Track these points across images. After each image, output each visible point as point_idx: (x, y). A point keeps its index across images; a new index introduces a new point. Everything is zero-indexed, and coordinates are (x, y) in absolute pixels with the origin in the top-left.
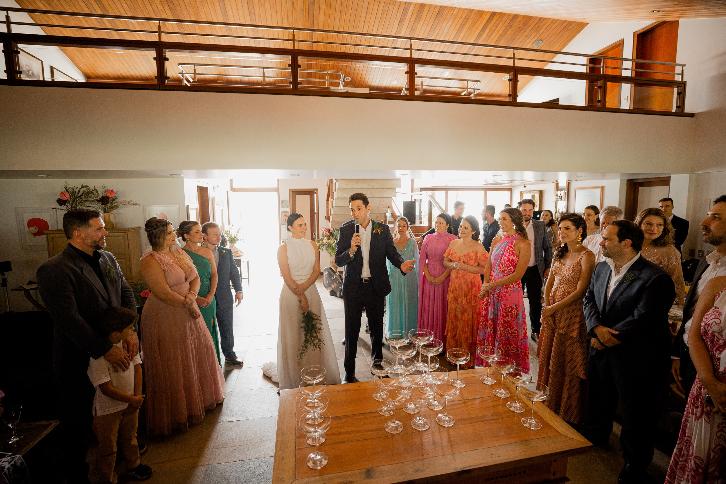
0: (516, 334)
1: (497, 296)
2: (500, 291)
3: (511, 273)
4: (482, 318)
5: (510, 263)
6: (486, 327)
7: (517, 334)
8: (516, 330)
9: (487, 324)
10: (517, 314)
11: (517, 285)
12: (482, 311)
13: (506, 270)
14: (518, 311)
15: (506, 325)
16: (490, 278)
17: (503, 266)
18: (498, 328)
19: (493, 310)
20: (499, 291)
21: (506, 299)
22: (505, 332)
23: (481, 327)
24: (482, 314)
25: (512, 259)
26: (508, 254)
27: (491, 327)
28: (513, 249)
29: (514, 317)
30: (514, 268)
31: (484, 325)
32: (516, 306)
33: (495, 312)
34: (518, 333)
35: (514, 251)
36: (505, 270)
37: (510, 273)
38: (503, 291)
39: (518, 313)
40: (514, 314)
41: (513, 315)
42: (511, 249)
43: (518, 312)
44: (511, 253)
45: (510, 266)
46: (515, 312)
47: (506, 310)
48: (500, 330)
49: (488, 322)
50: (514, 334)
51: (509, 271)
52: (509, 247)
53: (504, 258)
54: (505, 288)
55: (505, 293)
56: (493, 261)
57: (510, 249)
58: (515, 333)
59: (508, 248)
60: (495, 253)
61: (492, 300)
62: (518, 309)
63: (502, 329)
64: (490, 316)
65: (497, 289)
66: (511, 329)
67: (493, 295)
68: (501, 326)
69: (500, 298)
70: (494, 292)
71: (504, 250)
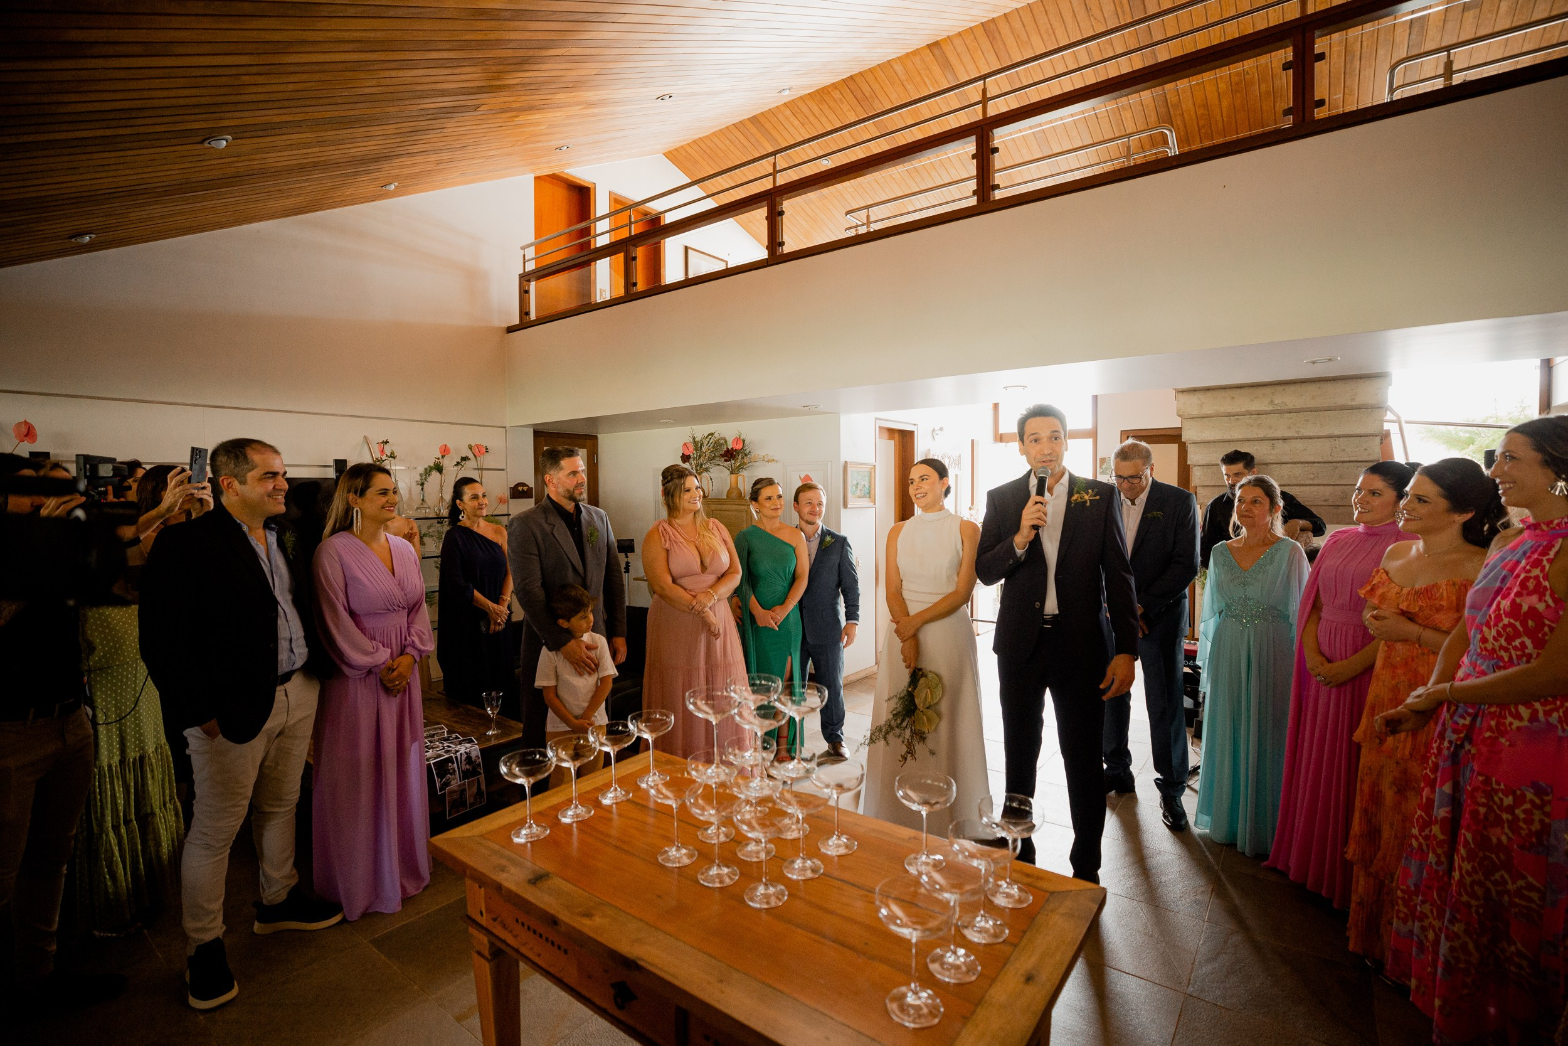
5: (1519, 623)
11: (1555, 715)
13: (1506, 649)
15: (1493, 856)
17: (1494, 632)
18: (1456, 856)
19: (1446, 787)
20: (1468, 722)
21: (1488, 754)
22: (1488, 883)
26: (1521, 590)
27: (1439, 851)
28: (1543, 570)
29: (1524, 832)
32: (1540, 793)
33: (1455, 798)
35: (1547, 579)
38: (1485, 724)
39: (1548, 825)
42: (1534, 573)
43: (1547, 820)
44: (1531, 584)
45: (1517, 635)
46: (1536, 818)
48: (1460, 868)
51: (1519, 652)
52: (1530, 566)
53: (1499, 604)
54: (1497, 715)
57: (1528, 573)
58: (1529, 900)
60: (1481, 585)
62: (1547, 809)
63: (1467, 866)
64: (1438, 809)
65: (1460, 711)
66: (1513, 880)
68: (1463, 852)
71: (1509, 575)
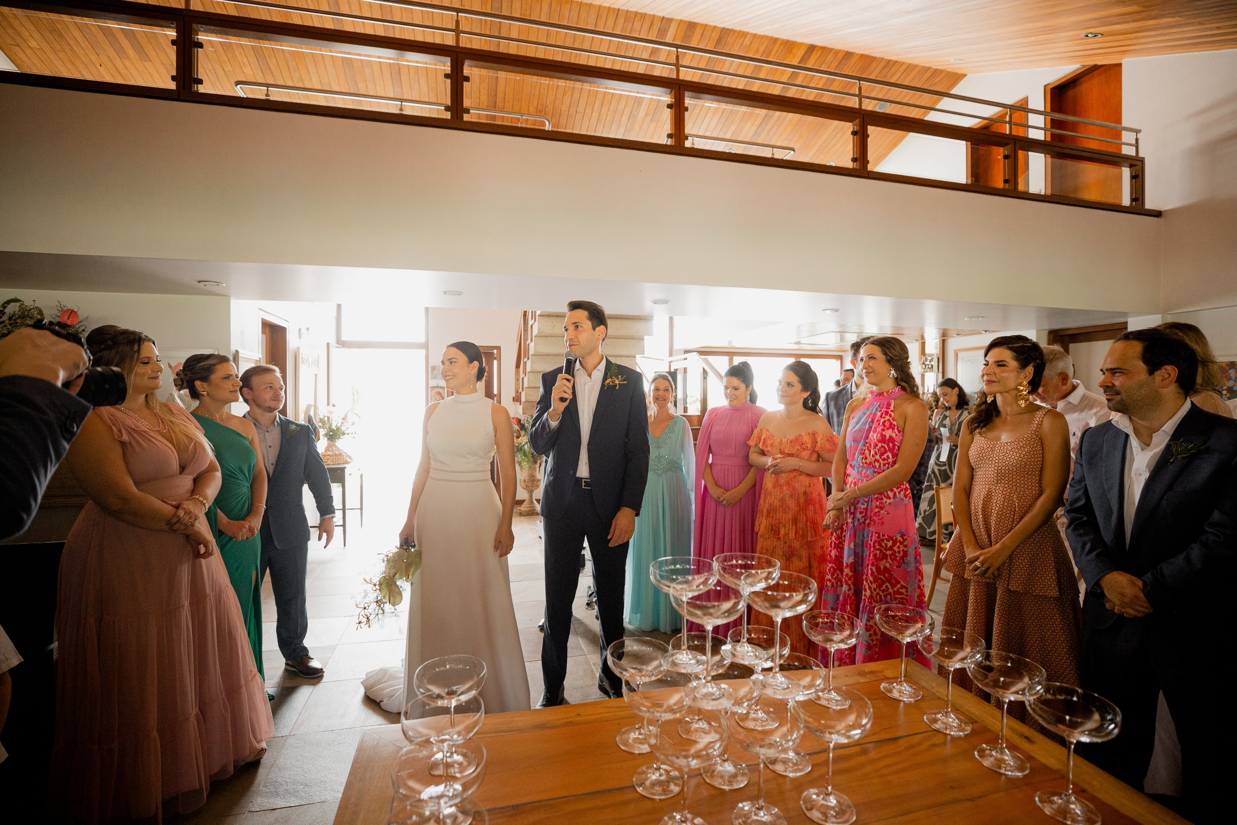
0: (904, 596)
1: (862, 517)
2: (867, 506)
3: (888, 468)
4: (830, 565)
5: (886, 446)
6: (839, 583)
7: (907, 595)
8: (902, 587)
9: (840, 576)
10: (905, 554)
11: (902, 493)
12: (831, 551)
13: (878, 461)
14: (905, 546)
15: (882, 577)
16: (844, 481)
17: (872, 452)
18: (865, 583)
19: (852, 546)
20: (865, 506)
21: (880, 522)
22: (880, 593)
23: (829, 584)
24: (831, 556)
25: (891, 437)
26: (882, 427)
27: (850, 582)
28: (890, 416)
29: (898, 558)
30: (895, 455)
31: (835, 579)
32: (902, 536)
33: (857, 551)
34: (909, 593)
35: (894, 420)
36: (876, 460)
37: (885, 468)
38: (874, 505)
39: (907, 551)
40: (899, 552)
41: (897, 554)
42: (888, 417)
43: (905, 549)
44: (887, 424)
45: (885, 452)
46: (901, 549)
47: (880, 545)
48: (870, 588)
49: (842, 571)
50: (900, 596)
51: (885, 462)
52: (882, 414)
53: (872, 436)
54: (877, 499)
55: (877, 510)
56: (848, 445)
57: (884, 418)
58: (902, 594)
59: (881, 416)
60: (854, 428)
61: (851, 525)
62: (905, 543)
63: (874, 586)
64: (847, 559)
65: (861, 501)
66: (893, 586)
67: (854, 514)
68: (871, 578)
69: (868, 521)
70: (855, 509)
71: (872, 422)
